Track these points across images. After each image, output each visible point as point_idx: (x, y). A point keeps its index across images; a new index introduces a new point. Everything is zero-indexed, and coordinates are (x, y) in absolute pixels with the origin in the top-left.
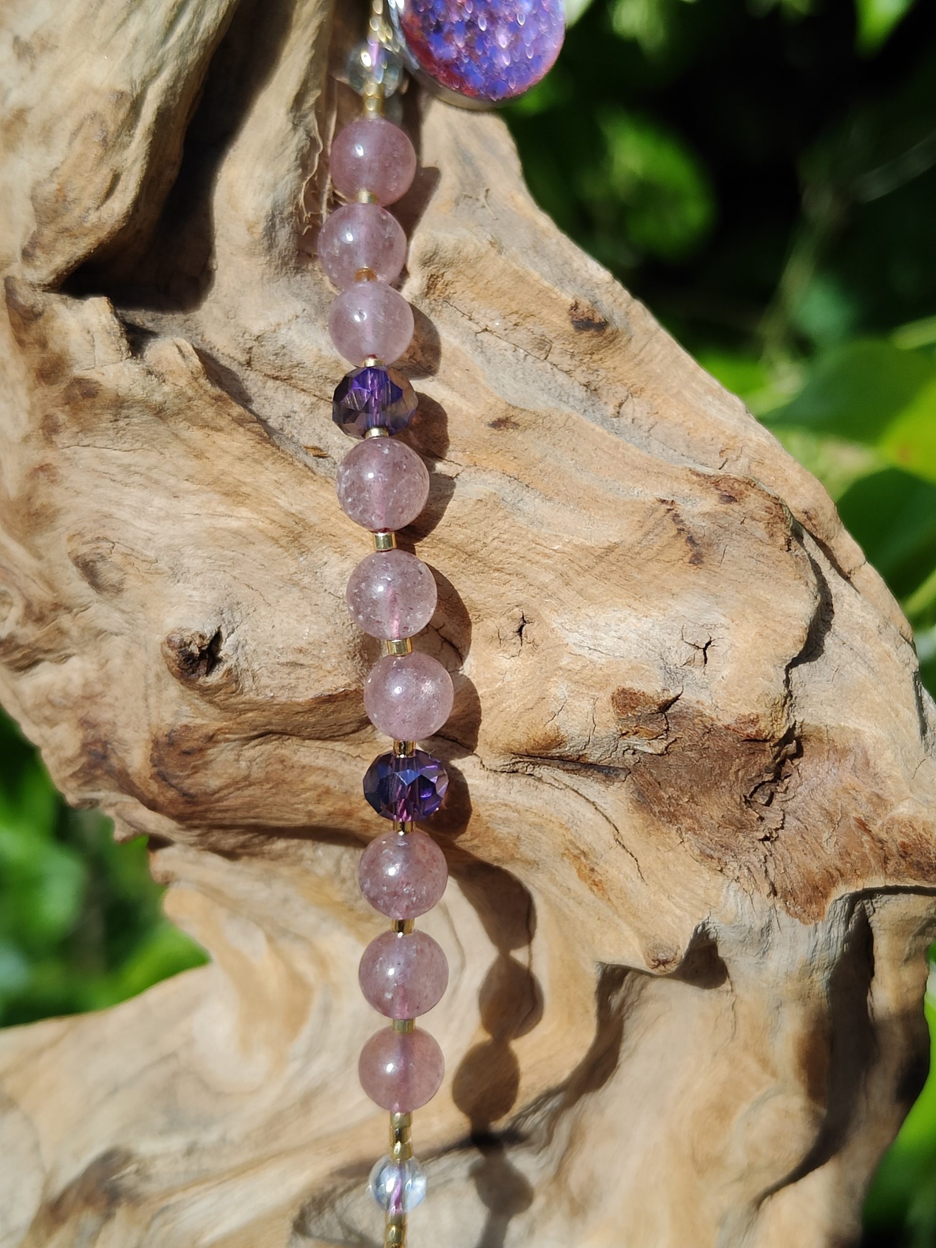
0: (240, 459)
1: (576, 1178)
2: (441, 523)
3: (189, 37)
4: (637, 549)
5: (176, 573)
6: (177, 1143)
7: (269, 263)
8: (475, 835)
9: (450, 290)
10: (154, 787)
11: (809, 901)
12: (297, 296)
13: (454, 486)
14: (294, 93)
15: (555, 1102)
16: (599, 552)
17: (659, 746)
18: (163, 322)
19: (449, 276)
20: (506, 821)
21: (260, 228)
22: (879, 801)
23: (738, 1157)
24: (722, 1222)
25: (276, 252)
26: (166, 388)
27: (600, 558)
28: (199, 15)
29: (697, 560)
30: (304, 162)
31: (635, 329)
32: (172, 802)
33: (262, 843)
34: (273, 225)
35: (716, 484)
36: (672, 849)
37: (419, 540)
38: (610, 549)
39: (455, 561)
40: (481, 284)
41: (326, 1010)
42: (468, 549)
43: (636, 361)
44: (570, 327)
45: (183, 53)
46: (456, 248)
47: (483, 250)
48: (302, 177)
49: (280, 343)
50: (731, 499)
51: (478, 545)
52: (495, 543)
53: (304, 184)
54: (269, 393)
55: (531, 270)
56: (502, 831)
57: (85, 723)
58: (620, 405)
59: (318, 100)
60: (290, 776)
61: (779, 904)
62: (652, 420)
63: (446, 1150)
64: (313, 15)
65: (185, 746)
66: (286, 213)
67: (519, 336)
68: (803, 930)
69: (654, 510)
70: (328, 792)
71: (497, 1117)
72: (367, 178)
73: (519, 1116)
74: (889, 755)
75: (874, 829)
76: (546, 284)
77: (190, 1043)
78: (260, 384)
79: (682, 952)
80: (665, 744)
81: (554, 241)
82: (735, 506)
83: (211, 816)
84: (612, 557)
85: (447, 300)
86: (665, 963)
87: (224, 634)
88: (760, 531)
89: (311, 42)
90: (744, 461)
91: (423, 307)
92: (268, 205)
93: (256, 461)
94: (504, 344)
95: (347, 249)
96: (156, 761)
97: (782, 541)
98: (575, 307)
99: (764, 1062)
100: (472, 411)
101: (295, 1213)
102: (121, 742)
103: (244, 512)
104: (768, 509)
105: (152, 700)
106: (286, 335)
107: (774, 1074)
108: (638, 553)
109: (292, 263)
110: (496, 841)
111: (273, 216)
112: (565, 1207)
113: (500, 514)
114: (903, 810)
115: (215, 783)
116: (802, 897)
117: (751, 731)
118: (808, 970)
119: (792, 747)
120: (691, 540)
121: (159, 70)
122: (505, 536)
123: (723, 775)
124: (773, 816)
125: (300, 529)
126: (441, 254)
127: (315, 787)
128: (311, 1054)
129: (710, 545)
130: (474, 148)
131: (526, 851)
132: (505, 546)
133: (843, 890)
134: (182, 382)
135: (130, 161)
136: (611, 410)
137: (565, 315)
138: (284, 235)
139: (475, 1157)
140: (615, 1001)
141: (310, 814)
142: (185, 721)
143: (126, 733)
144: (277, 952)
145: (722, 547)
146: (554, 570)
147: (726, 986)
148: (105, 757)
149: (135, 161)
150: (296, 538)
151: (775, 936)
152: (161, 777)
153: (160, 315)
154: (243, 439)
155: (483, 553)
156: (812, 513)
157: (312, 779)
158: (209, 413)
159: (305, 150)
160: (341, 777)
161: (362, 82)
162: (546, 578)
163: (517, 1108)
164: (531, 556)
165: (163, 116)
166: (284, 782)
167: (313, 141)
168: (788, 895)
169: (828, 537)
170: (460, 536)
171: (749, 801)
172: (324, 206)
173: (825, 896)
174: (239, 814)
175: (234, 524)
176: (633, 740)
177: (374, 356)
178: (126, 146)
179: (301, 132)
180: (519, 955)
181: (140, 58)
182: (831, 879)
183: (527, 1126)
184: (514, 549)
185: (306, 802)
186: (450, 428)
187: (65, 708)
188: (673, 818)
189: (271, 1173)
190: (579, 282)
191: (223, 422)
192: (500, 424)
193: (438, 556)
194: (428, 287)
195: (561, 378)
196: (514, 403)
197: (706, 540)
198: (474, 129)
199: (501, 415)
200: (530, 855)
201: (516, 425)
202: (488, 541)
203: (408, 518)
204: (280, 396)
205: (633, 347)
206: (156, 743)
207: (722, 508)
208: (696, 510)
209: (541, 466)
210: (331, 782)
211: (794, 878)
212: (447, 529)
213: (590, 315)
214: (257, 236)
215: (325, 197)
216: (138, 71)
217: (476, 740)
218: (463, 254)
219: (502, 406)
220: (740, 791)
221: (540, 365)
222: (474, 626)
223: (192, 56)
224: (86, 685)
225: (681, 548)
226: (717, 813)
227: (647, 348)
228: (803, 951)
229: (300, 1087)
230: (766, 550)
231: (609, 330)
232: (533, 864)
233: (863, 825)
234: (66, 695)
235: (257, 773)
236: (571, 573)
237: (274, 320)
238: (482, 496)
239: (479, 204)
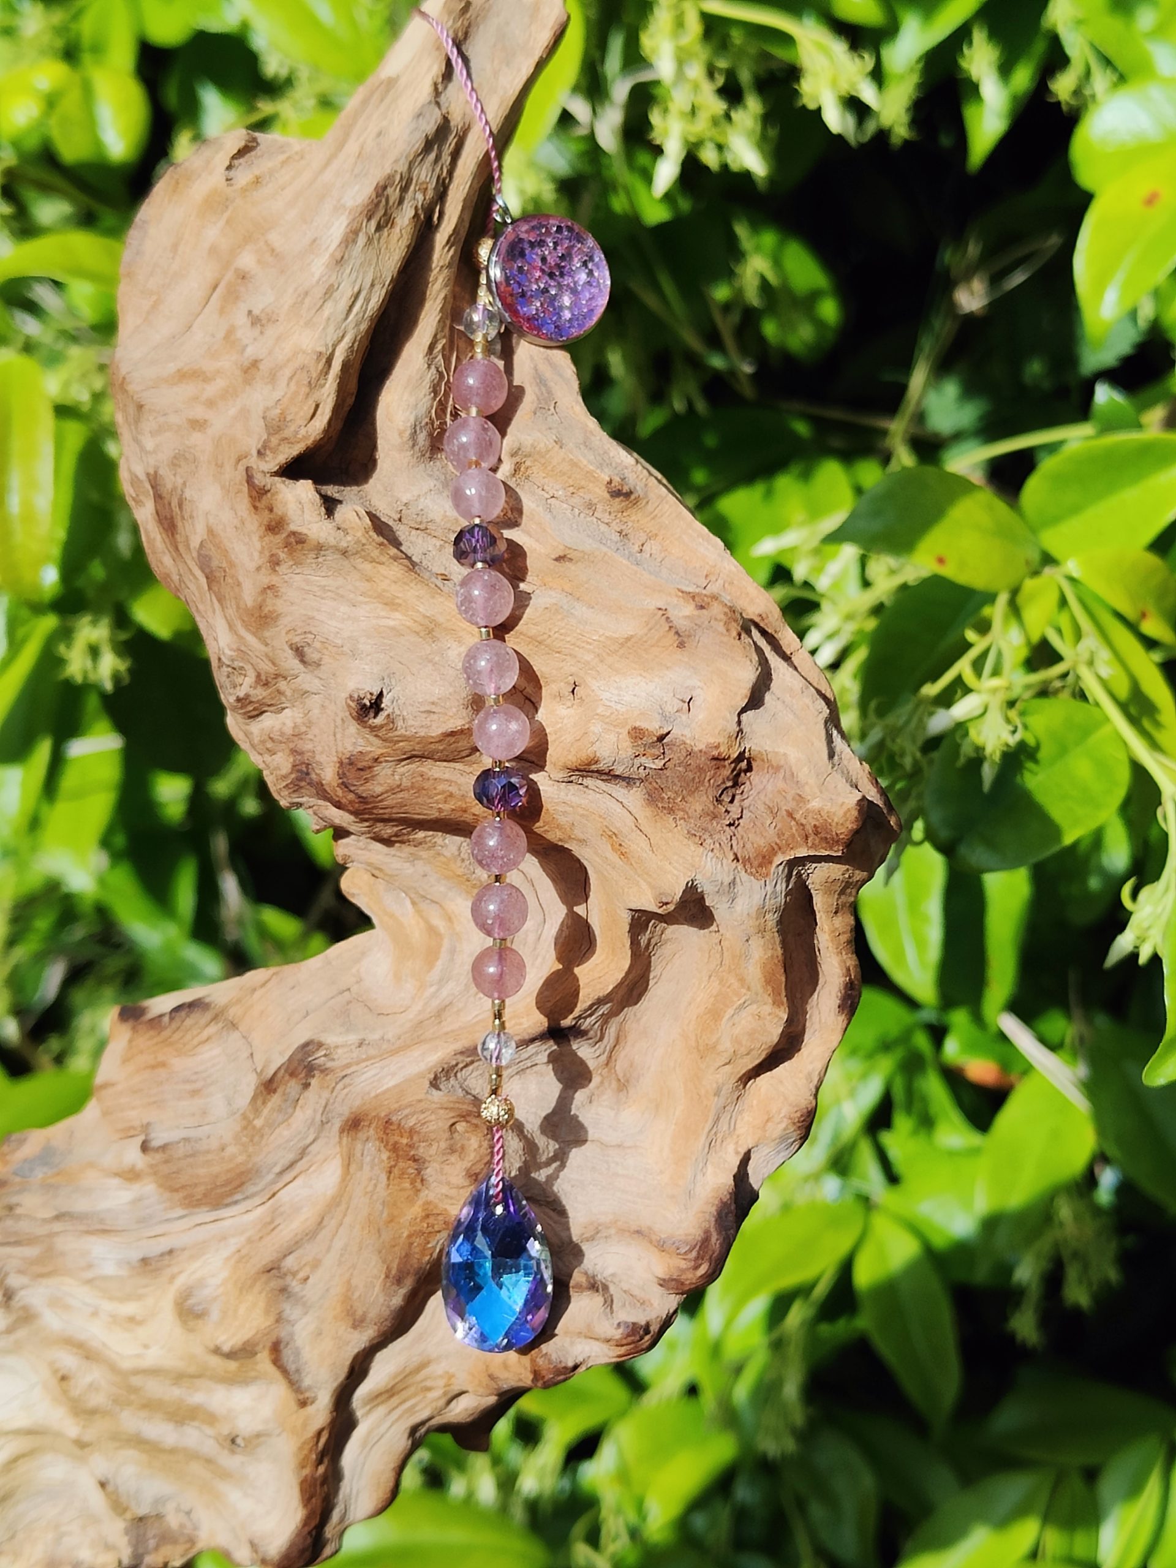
0: (395, 582)
1: (620, 1065)
2: (522, 622)
3: (362, 314)
4: (644, 639)
5: (354, 654)
6: (353, 1038)
7: (413, 455)
8: (546, 823)
9: (529, 472)
10: (340, 792)
11: (760, 865)
12: (431, 476)
13: (531, 598)
14: (428, 343)
15: (605, 1009)
16: (622, 640)
17: (659, 764)
18: (344, 493)
19: (528, 463)
20: (565, 813)
21: (408, 432)
22: (800, 799)
23: (726, 1045)
24: (717, 1093)
25: (417, 448)
26: (349, 538)
27: (622, 645)
28: (367, 300)
29: (681, 645)
30: (435, 391)
31: (651, 495)
32: (351, 802)
33: (409, 834)
34: (415, 432)
35: (693, 598)
36: (670, 831)
37: (508, 633)
38: (628, 639)
39: (531, 646)
40: (549, 468)
41: (453, 951)
42: (539, 639)
43: (652, 516)
44: (607, 496)
45: (357, 325)
46: (532, 445)
47: (550, 447)
48: (434, 399)
49: (420, 508)
50: (702, 607)
51: (545, 636)
52: (556, 635)
53: (435, 403)
54: (413, 539)
55: (581, 458)
56: (562, 820)
57: (294, 752)
58: (643, 545)
59: (443, 347)
60: (426, 785)
61: (740, 866)
62: (663, 555)
63: (532, 1040)
64: (441, 289)
65: (360, 765)
66: (423, 424)
67: (575, 501)
68: (757, 884)
69: (656, 615)
70: (451, 795)
71: (566, 1018)
72: (475, 399)
73: (579, 1017)
74: (805, 770)
75: (797, 816)
76: (591, 467)
77: (359, 981)
78: (407, 533)
79: (677, 897)
80: (663, 762)
81: (598, 438)
82: (704, 611)
83: (375, 811)
84: (629, 644)
85: (527, 478)
86: (667, 904)
87: (385, 693)
88: (721, 628)
89: (439, 309)
90: (720, 582)
91: (512, 484)
92: (412, 419)
93: (405, 583)
94: (565, 506)
95: (462, 446)
96: (342, 775)
97: (734, 634)
98: (610, 482)
99: (742, 980)
100: (542, 551)
101: (432, 1076)
102: (319, 763)
103: (397, 615)
104: (726, 614)
105: (339, 736)
106: (423, 503)
107: (749, 989)
108: (646, 642)
109: (428, 455)
110: (559, 827)
111: (415, 425)
112: (614, 1084)
113: (559, 617)
114: (815, 804)
115: (379, 789)
116: (756, 863)
117: (715, 753)
118: (762, 912)
119: (744, 764)
120: (677, 633)
121: (343, 337)
122: (562, 631)
123: (701, 782)
124: (735, 810)
125: (432, 626)
126: (523, 449)
127: (443, 792)
128: (442, 982)
129: (689, 636)
130: (548, 373)
131: (577, 833)
132: (562, 637)
133: (781, 858)
134: (359, 534)
135: (325, 395)
136: (636, 548)
137: (604, 488)
138: (422, 438)
139: (551, 1046)
140: (643, 940)
141: (440, 810)
142: (360, 749)
143: (321, 758)
144: (419, 912)
145: (697, 638)
146: (594, 652)
147: (714, 928)
148: (308, 774)
149: (328, 396)
150: (430, 632)
151: (739, 888)
152: (345, 785)
153: (343, 488)
154: (397, 569)
155: (549, 641)
156: (764, 616)
157: (441, 787)
158: (375, 553)
159: (435, 382)
160: (459, 786)
161: (473, 332)
162: (588, 657)
163: (577, 1012)
164: (579, 643)
165: (346, 366)
166: (423, 789)
167: (441, 374)
168: (747, 861)
169: (776, 632)
170: (533, 631)
171: (719, 800)
172: (448, 416)
173: (771, 863)
174: (394, 811)
175: (391, 623)
176: (643, 760)
177: (479, 517)
178: (323, 386)
179: (433, 369)
180: (580, 910)
181: (331, 329)
182: (773, 852)
183: (586, 1024)
184: (568, 639)
185: (437, 802)
186: (529, 562)
187: (281, 742)
188: (671, 811)
189: (416, 1053)
190: (614, 465)
191: (384, 559)
192: (559, 559)
193: (520, 643)
194: (515, 471)
195: (603, 527)
196: (569, 546)
197: (687, 633)
198: (548, 359)
199: (562, 554)
200: (581, 836)
201: (571, 560)
202: (551, 634)
203: (500, 619)
204: (420, 540)
205: (650, 507)
206: (341, 763)
207: (697, 612)
208: (681, 614)
209: (586, 586)
210: (453, 789)
211: (750, 851)
212: (525, 627)
213: (620, 488)
214: (405, 439)
215: (449, 410)
216: (331, 336)
217: (546, 761)
218: (537, 449)
219: (562, 547)
220: (714, 793)
221: (589, 519)
222: (543, 688)
223: (364, 326)
224: (295, 727)
225: (671, 638)
226: (699, 808)
227: (660, 507)
228: (757, 899)
229: (435, 1003)
230: (725, 639)
231: (633, 497)
232: (582, 842)
233: (790, 815)
234: (282, 734)
235: (406, 783)
236: (604, 654)
237: (416, 493)
238: (548, 606)
239: (550, 413)
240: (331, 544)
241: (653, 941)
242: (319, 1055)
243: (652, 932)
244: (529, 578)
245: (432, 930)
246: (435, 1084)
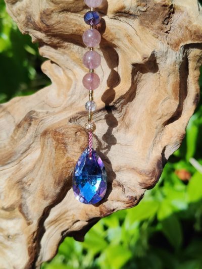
1: (127, 121)
8: (107, 33)
10: (41, 24)
11: (175, 47)
15: (122, 101)
17: (145, 9)
20: (113, 29)
22: (190, 22)
23: (160, 112)
24: (156, 128)
32: (44, 27)
36: (147, 34)
41: (76, 85)
56: (112, 31)
57: (26, 12)
60: (69, 21)
61: (169, 46)
63: (100, 110)
65: (47, 13)
68: (174, 53)
70: (76, 24)
71: (111, 102)
73: (115, 103)
74: (192, 12)
75: (189, 28)
77: (47, 98)
79: (149, 56)
80: (146, 8)
83: (52, 31)
86: (146, 58)
96: (41, 18)
99: (166, 91)
101: (69, 119)
102: (34, 15)
105: (40, 4)
107: (168, 93)
110: (111, 34)
112: (125, 126)
114: (195, 23)
115: (53, 22)
116: (174, 46)
117: (164, 3)
118: (175, 63)
119: (172, 10)
123: (158, 16)
124: (168, 27)
127: (73, 23)
128: (72, 95)
131: (117, 36)
133: (182, 44)
139: (106, 113)
140: (135, 78)
141: (73, 30)
142: (47, 8)
143: (35, 13)
144: (65, 73)
147: (158, 72)
148: (30, 19)
151: (168, 55)
152: (42, 21)
157: (73, 22)
160: (79, 21)
163: (114, 101)
166: (67, 22)
168: (171, 45)
171: (163, 23)
173: (179, 46)
174: (58, 31)
176: (139, 7)
180: (115, 69)
182: (180, 42)
183: (117, 105)
185: (72, 27)
187: (22, 10)
188: (148, 27)
200: (118, 37)
206: (41, 13)
210: (77, 22)
211: (173, 41)
217: (107, 12)
220: (162, 20)
224: (27, 4)
226: (157, 26)
228: (174, 58)
229: (70, 102)
232: (119, 39)
233: (187, 28)
234: (22, 7)
235: (62, 20)
241: (138, 79)
242: (34, 115)
243: (138, 76)
245: (69, 79)
246: (70, 121)
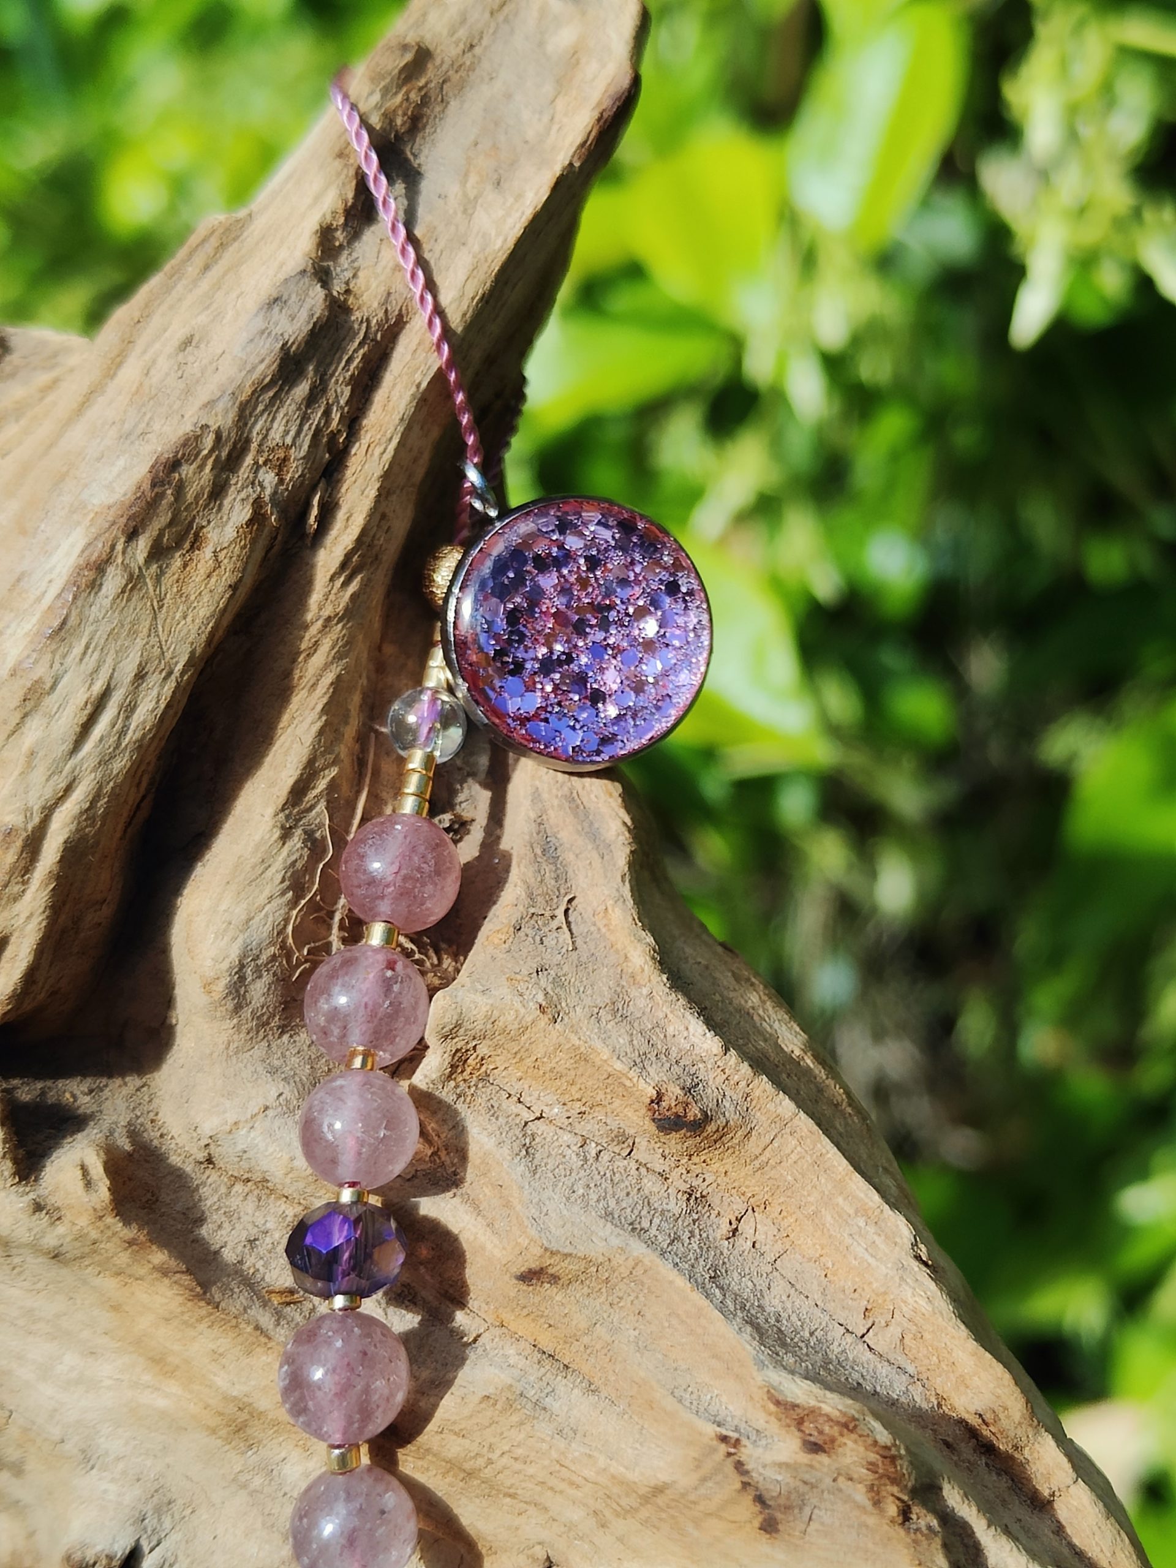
0: (167, 1320)
2: (431, 1427)
3: (113, 739)
4: (692, 1497)
5: (87, 1459)
7: (237, 1028)
9: (488, 1066)
12: (273, 1071)
13: (460, 1361)
14: (291, 782)
16: (643, 1491)
18: (106, 1093)
19: (482, 1050)
21: (221, 987)
25: (247, 1013)
26: (61, 1229)
27: (646, 1500)
28: (129, 709)
29: (769, 1527)
30: (296, 884)
31: (759, 1118)
34: (242, 978)
35: (800, 1422)
37: (402, 1446)
38: (659, 1490)
39: (449, 1479)
40: (529, 1062)
42: (467, 1466)
43: (757, 1163)
44: (652, 1128)
45: (104, 762)
46: (487, 1017)
47: (529, 1019)
48: (294, 903)
49: (240, 1147)
50: (814, 1448)
51: (481, 1462)
52: (505, 1460)
53: (295, 912)
54: (234, 1202)
55: (598, 1044)
58: (739, 1220)
59: (332, 786)
62: (779, 1247)
64: (326, 667)
66: (264, 958)
67: (589, 1127)
69: (714, 1450)
76: (618, 1066)
78: (223, 1190)
81: (645, 991)
82: (823, 1458)
84: (660, 1500)
85: (485, 1078)
87: (146, 1549)
88: (860, 1495)
89: (320, 707)
90: (894, 1331)
91: (446, 1094)
92: (234, 954)
93: (185, 1323)
94: (566, 1137)
97: (892, 1509)
98: (659, 1098)
100: (497, 1253)
103: (173, 1387)
104: (872, 1467)
106: (244, 1138)
108: (694, 1503)
109: (276, 1022)
111: (242, 966)
113: (515, 1418)
120: (760, 1499)
121: (68, 790)
122: (519, 1452)
125: (245, 1416)
126: (467, 1025)
129: (788, 1508)
130: (566, 832)
132: (518, 1466)
134: (83, 1221)
135: (23, 917)
136: (725, 1229)
137: (644, 1111)
138: (259, 991)
145: (807, 1511)
146: (585, 1505)
149: (29, 918)
150: (240, 1429)
153: (104, 1081)
154: (170, 1293)
155: (488, 1472)
156: (988, 1417)
158: (124, 1258)
159: (299, 865)
162: (576, 1515)
164: (553, 1482)
165: (72, 852)
167: (315, 847)
169: (1016, 1447)
170: (454, 1447)
172: (335, 930)
175: (161, 1403)
177: (352, 1185)
178: (16, 898)
179: (296, 840)
181: (39, 775)
184: (531, 1470)
186: (471, 1274)
190: (674, 1054)
191: (142, 1271)
192: (531, 1276)
193: (428, 1469)
194: (452, 1066)
195: (651, 1184)
196: (554, 1246)
197: (782, 1501)
198: (570, 798)
199: (534, 1265)
201: (555, 1279)
202: (494, 1456)
203: (380, 1422)
204: (250, 1206)
205: (753, 1146)
207: (804, 1458)
208: (769, 1457)
209: (586, 1340)
212: (438, 1437)
213: (680, 1110)
214: (217, 996)
215: (337, 917)
216: (39, 792)
218: (500, 1024)
219: (537, 1251)
221: (621, 1164)
222: (486, 1560)
223: (120, 764)
225: (746, 1510)
227: (776, 1144)
230: (872, 1521)
231: (711, 1128)
236: (608, 1513)
237: (231, 1118)
238: (491, 1390)
239: (554, 924)
240: (24, 1240)
244: (473, 1303)
